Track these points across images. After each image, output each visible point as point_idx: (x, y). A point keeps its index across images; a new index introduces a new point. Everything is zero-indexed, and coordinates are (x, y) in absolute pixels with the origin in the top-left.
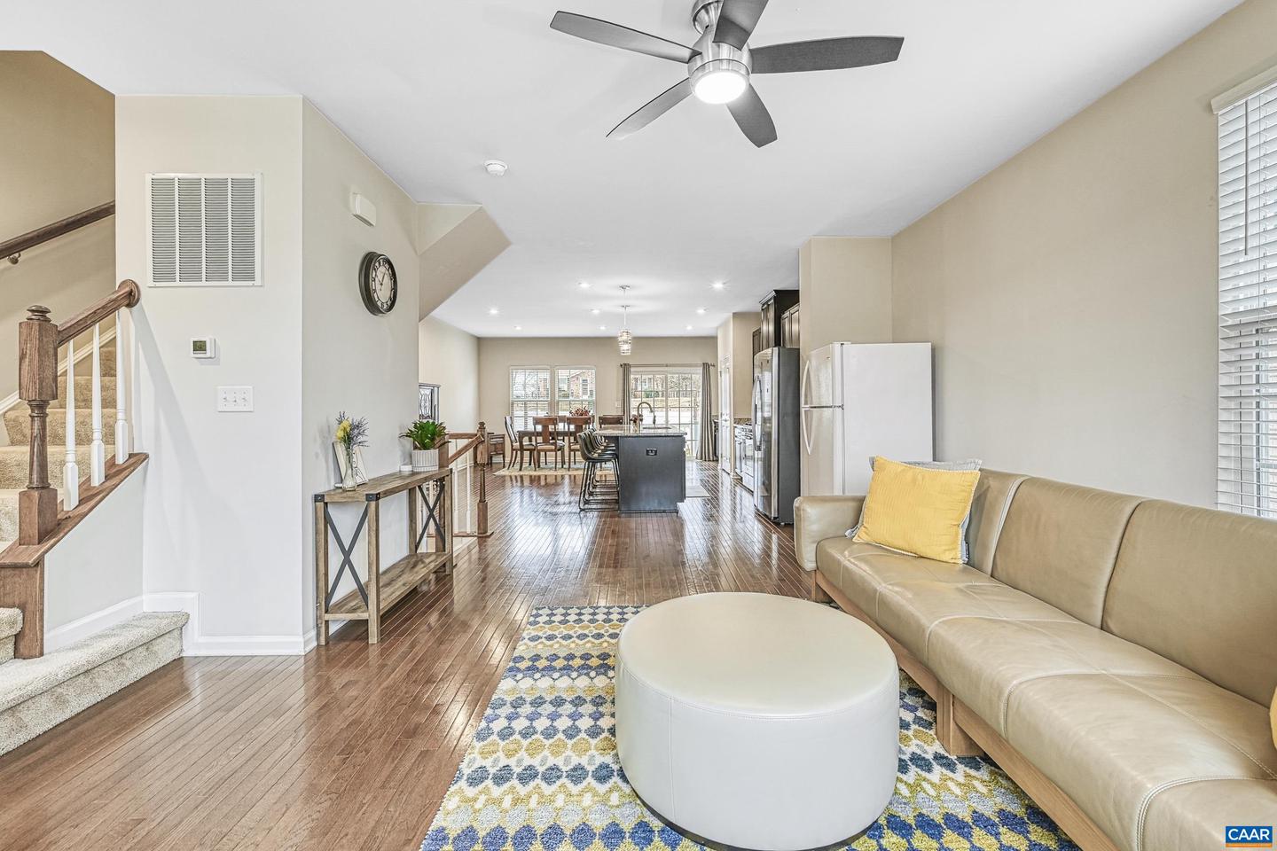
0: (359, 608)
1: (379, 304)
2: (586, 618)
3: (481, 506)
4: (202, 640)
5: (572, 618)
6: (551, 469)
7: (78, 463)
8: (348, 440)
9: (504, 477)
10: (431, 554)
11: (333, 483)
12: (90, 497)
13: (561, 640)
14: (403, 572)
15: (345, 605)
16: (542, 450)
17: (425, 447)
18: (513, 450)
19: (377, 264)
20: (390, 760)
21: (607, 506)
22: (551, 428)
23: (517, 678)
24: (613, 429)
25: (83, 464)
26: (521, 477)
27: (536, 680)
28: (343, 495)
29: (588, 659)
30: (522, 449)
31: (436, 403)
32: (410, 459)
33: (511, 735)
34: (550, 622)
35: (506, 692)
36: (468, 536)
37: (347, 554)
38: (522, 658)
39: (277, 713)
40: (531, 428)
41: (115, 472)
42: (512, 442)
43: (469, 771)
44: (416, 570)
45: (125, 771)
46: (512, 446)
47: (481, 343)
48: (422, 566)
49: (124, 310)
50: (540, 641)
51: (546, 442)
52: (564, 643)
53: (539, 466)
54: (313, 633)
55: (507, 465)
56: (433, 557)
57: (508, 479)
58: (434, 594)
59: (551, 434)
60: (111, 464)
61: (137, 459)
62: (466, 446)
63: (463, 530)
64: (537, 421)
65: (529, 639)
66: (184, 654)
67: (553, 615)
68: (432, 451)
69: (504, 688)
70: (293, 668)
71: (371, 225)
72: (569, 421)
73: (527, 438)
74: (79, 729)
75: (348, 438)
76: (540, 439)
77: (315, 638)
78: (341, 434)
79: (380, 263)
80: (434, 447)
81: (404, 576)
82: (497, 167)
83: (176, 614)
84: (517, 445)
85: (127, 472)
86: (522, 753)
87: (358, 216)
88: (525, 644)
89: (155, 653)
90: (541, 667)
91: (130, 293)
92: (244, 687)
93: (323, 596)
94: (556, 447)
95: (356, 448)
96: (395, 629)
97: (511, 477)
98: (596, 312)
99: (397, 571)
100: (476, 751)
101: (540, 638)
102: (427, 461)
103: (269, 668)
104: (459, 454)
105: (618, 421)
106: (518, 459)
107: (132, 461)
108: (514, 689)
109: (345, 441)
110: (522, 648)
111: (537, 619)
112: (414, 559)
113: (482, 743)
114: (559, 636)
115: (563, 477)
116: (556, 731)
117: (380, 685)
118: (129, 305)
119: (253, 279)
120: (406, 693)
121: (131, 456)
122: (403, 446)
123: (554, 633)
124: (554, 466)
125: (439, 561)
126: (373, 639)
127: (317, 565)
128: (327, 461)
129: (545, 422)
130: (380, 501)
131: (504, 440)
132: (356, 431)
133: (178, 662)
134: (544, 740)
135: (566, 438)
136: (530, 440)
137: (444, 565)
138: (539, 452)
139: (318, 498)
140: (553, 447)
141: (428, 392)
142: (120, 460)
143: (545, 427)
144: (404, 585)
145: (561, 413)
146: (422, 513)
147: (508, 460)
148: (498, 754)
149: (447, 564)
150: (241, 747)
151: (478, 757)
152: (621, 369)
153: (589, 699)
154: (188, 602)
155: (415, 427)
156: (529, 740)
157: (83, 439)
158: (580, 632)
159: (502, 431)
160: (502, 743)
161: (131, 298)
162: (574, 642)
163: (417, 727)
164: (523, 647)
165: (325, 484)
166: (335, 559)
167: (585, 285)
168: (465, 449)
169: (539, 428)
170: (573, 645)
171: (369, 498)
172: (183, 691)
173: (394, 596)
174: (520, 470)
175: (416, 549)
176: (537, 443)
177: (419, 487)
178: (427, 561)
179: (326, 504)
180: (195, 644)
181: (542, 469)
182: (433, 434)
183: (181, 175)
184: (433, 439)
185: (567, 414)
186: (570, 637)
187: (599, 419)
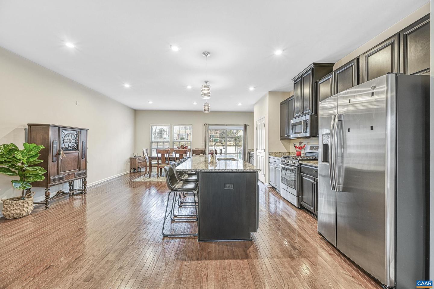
16: (162, 167)
22: (167, 155)
40: (154, 155)
47: (136, 112)
51: (164, 163)
53: (161, 175)
59: (166, 158)
64: (158, 151)
72: (176, 152)
73: (153, 160)
76: (160, 161)
84: (148, 164)
105: (202, 152)
129: (163, 152)
141: (74, 133)
143: (163, 155)
152: (205, 127)
169: (160, 155)
174: (150, 177)
176: (159, 163)
185: (175, 148)
187: (192, 151)
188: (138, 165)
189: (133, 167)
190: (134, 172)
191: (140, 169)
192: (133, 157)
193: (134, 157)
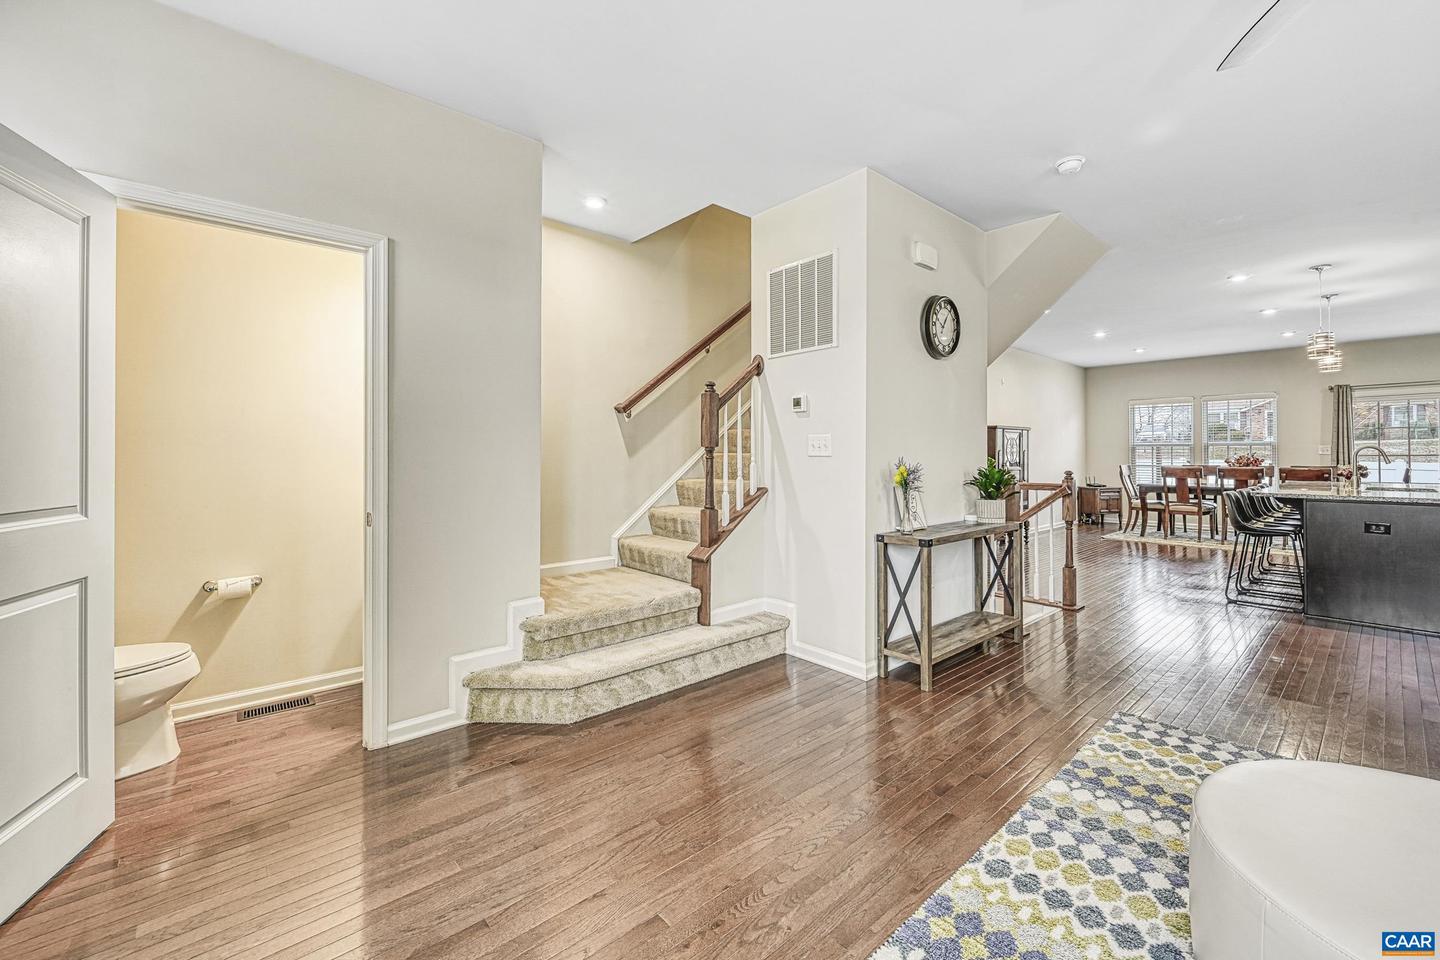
0: (913, 651)
1: (940, 347)
2: (1196, 748)
3: (1067, 573)
4: (798, 644)
5: (1173, 741)
6: (1191, 539)
7: (729, 492)
8: (905, 484)
9: (1121, 542)
10: (998, 616)
11: (894, 524)
12: (736, 518)
13: (1146, 764)
14: (963, 628)
15: (902, 645)
16: (1179, 512)
17: (989, 496)
18: (1131, 508)
19: (938, 308)
20: (916, 807)
21: (1283, 604)
22: (1191, 482)
23: (1073, 786)
24: (1310, 487)
25: (733, 493)
26: (1144, 545)
27: (1098, 798)
28: (903, 539)
29: (1185, 804)
30: (1145, 508)
31: (1025, 448)
32: (974, 508)
33: (1048, 845)
34: (1137, 736)
35: (1054, 795)
36: (1051, 605)
37: (903, 595)
38: (1085, 765)
39: (838, 722)
40: (1158, 481)
41: (750, 501)
42: (1130, 499)
43: (991, 858)
44: (977, 628)
45: (740, 725)
46: (1130, 503)
47: (1089, 374)
48: (985, 625)
49: (755, 378)
50: (1115, 753)
51: (1183, 500)
52: (1151, 768)
53: (1172, 533)
54: (874, 664)
55: (1124, 527)
56: (999, 620)
57: (1125, 545)
58: (996, 660)
59: (1191, 490)
60: (747, 495)
61: (762, 491)
62: (1048, 499)
63: (1043, 597)
64: (1167, 472)
65: (1100, 746)
66: (787, 652)
67: (1142, 727)
68: (998, 501)
69: (1053, 790)
70: (856, 689)
71: (932, 269)
72: (1222, 474)
73: (1154, 495)
74: (724, 684)
75: (905, 482)
76: (1173, 497)
77: (876, 668)
78: (898, 478)
79: (941, 307)
80: (1002, 498)
81: (964, 632)
82: (1070, 164)
83: (782, 618)
84: (1137, 503)
85: (754, 502)
86: (1056, 872)
87: (919, 264)
88: (1093, 750)
89: (769, 644)
90: (1107, 785)
91: (758, 366)
92: (818, 692)
93: (883, 631)
94: (1200, 507)
95: (912, 492)
96: (949, 684)
97: (1128, 543)
98: (1269, 312)
99: (958, 625)
100: (1003, 842)
101: (1116, 749)
102: (994, 513)
103: (839, 682)
104: (1039, 507)
105: (1320, 475)
106: (1140, 521)
107: (759, 493)
108: (1065, 796)
109: (902, 485)
110: (1087, 753)
111: (1118, 726)
112: (980, 617)
113: (1010, 837)
114: (1145, 757)
115: (1213, 553)
116: (1109, 870)
117: (922, 732)
118: (758, 374)
119: (831, 341)
120: (945, 750)
121: (759, 489)
122: (969, 494)
123: (1139, 751)
124: (1197, 535)
125: (1005, 624)
126: (926, 686)
127: (878, 601)
128: (888, 504)
129: (1181, 475)
130: (932, 548)
131: (1120, 496)
132: (912, 477)
133: (783, 656)
134: (1090, 872)
135: (1219, 498)
136: (1159, 497)
137: (1012, 631)
138: (1172, 515)
139: (880, 538)
140: (1196, 509)
141: (1016, 436)
142: (752, 493)
143: (1181, 480)
144: (961, 640)
145: (1212, 463)
146: (989, 570)
147: (1125, 520)
148: (1027, 857)
149: (1016, 631)
150: (808, 740)
151: (1004, 849)
152: (1331, 396)
153: (1171, 853)
154: (790, 610)
155: (980, 474)
156: (1071, 862)
157: (733, 476)
158: (1181, 763)
159: (1118, 484)
160: (1035, 849)
161: (758, 369)
162: (1167, 773)
163: (948, 788)
164: (1091, 753)
165: (887, 527)
166: (894, 599)
167: (1239, 279)
168: (1048, 501)
169: (1171, 482)
170: (1164, 777)
171: (922, 543)
172: (784, 682)
173: (948, 650)
174: (1142, 535)
175: (982, 607)
176: (1168, 502)
177: (985, 538)
178: (992, 622)
179: (886, 544)
180: (795, 645)
181: (1178, 537)
182: (999, 483)
183: (801, 262)
184: (998, 488)
185: (1222, 464)
186: (1163, 765)
187: (1281, 471)
188: (1100, 506)
189: (1087, 509)
190: (1087, 522)
191: (1102, 516)
192: (1085, 486)
193: (1088, 485)
